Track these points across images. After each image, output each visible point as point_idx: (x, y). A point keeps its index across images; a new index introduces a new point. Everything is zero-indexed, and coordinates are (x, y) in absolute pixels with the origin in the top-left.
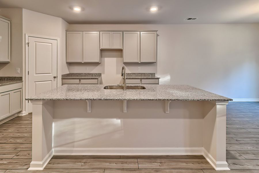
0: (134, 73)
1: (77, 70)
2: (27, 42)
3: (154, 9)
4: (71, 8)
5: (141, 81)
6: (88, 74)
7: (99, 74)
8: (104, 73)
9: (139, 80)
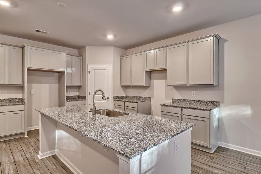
0: (186, 100)
1: (132, 93)
2: (89, 70)
3: (177, 9)
4: (105, 36)
5: (182, 110)
6: (139, 97)
7: (148, 97)
8: (153, 98)
9: (180, 109)
